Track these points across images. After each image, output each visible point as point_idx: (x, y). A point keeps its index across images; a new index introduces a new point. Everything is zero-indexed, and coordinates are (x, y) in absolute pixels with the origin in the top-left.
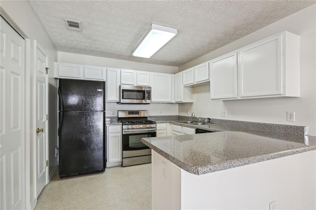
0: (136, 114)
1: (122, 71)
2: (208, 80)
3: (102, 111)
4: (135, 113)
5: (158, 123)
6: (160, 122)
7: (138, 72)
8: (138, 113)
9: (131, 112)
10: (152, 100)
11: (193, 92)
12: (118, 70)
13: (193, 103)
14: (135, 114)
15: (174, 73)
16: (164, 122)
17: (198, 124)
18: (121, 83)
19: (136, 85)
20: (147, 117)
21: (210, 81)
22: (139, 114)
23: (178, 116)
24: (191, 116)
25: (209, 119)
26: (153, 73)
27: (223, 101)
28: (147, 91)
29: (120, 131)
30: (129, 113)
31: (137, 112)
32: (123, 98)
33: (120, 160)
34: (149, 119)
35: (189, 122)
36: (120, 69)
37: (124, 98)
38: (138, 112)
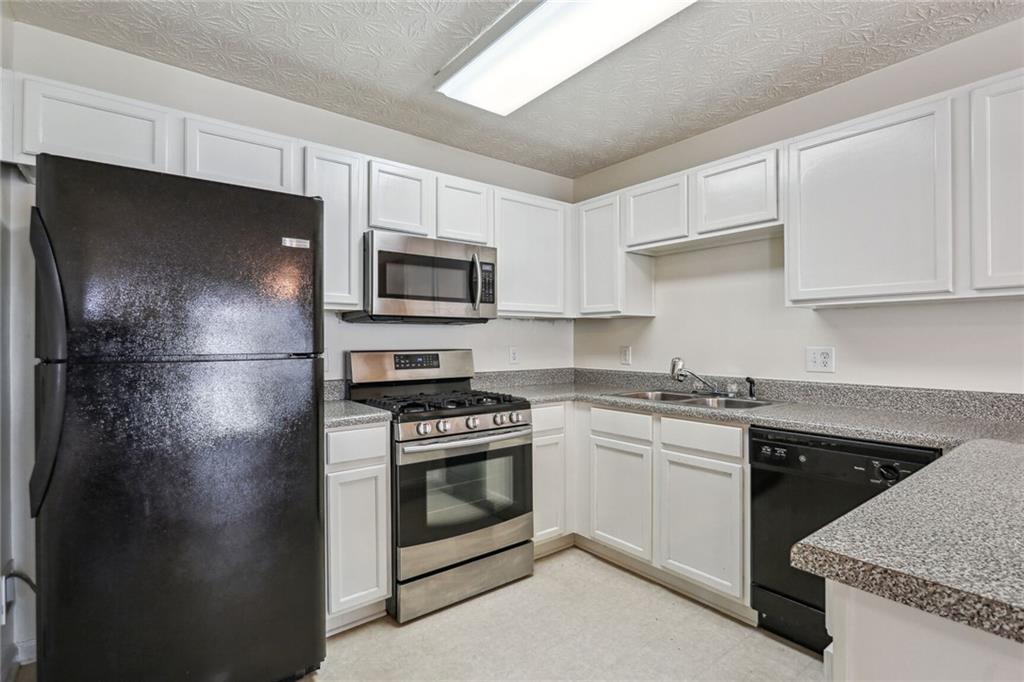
0: (427, 367)
1: (374, 164)
2: (774, 220)
3: (307, 356)
4: (421, 363)
5: (537, 402)
6: (542, 398)
7: (446, 179)
8: (435, 363)
9: (407, 357)
10: (499, 308)
11: (656, 278)
12: (359, 161)
13: (654, 317)
14: (422, 367)
15: (575, 199)
16: (557, 400)
17: (705, 404)
18: (373, 223)
19: (435, 238)
20: (468, 378)
21: (782, 226)
22: (438, 367)
23: (576, 370)
24: (668, 371)
25: (750, 381)
26: (501, 192)
27: (815, 310)
28: (482, 264)
29: (384, 454)
30: (399, 363)
31: (431, 359)
32: (382, 294)
33: (385, 593)
34: (475, 386)
35: (650, 394)
36: (369, 158)
37: (388, 292)
38: (436, 357)
